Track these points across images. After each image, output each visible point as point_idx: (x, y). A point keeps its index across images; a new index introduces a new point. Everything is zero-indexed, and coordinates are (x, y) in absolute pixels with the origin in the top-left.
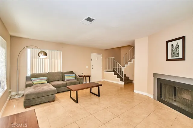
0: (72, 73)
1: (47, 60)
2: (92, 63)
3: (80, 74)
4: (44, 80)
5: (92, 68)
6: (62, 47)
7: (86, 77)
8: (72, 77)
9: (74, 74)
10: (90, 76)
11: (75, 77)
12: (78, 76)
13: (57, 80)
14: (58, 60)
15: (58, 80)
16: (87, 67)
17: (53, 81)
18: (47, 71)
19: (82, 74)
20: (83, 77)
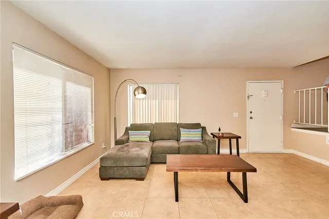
0: (197, 126)
1: (154, 101)
2: (250, 105)
3: (216, 131)
4: (144, 136)
5: (251, 118)
6: (180, 76)
7: (230, 139)
8: (195, 135)
9: (200, 129)
10: (238, 138)
11: (202, 136)
12: (212, 134)
13: (166, 138)
14: (173, 101)
15: (168, 138)
16: (236, 115)
17: (160, 140)
18: (154, 120)
19: (220, 130)
20: (219, 138)
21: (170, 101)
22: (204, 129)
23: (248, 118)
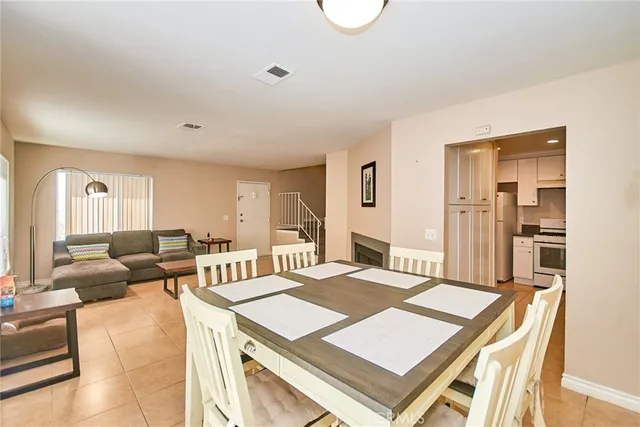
0: (180, 233)
1: (110, 200)
2: (242, 206)
3: (204, 237)
4: (101, 250)
5: (242, 221)
7: (220, 244)
8: (180, 243)
9: (185, 237)
10: (228, 242)
11: (188, 245)
12: (198, 241)
14: (143, 200)
16: (226, 218)
18: (112, 228)
19: (209, 235)
20: (209, 244)
21: (138, 201)
22: (189, 235)
23: (238, 221)
